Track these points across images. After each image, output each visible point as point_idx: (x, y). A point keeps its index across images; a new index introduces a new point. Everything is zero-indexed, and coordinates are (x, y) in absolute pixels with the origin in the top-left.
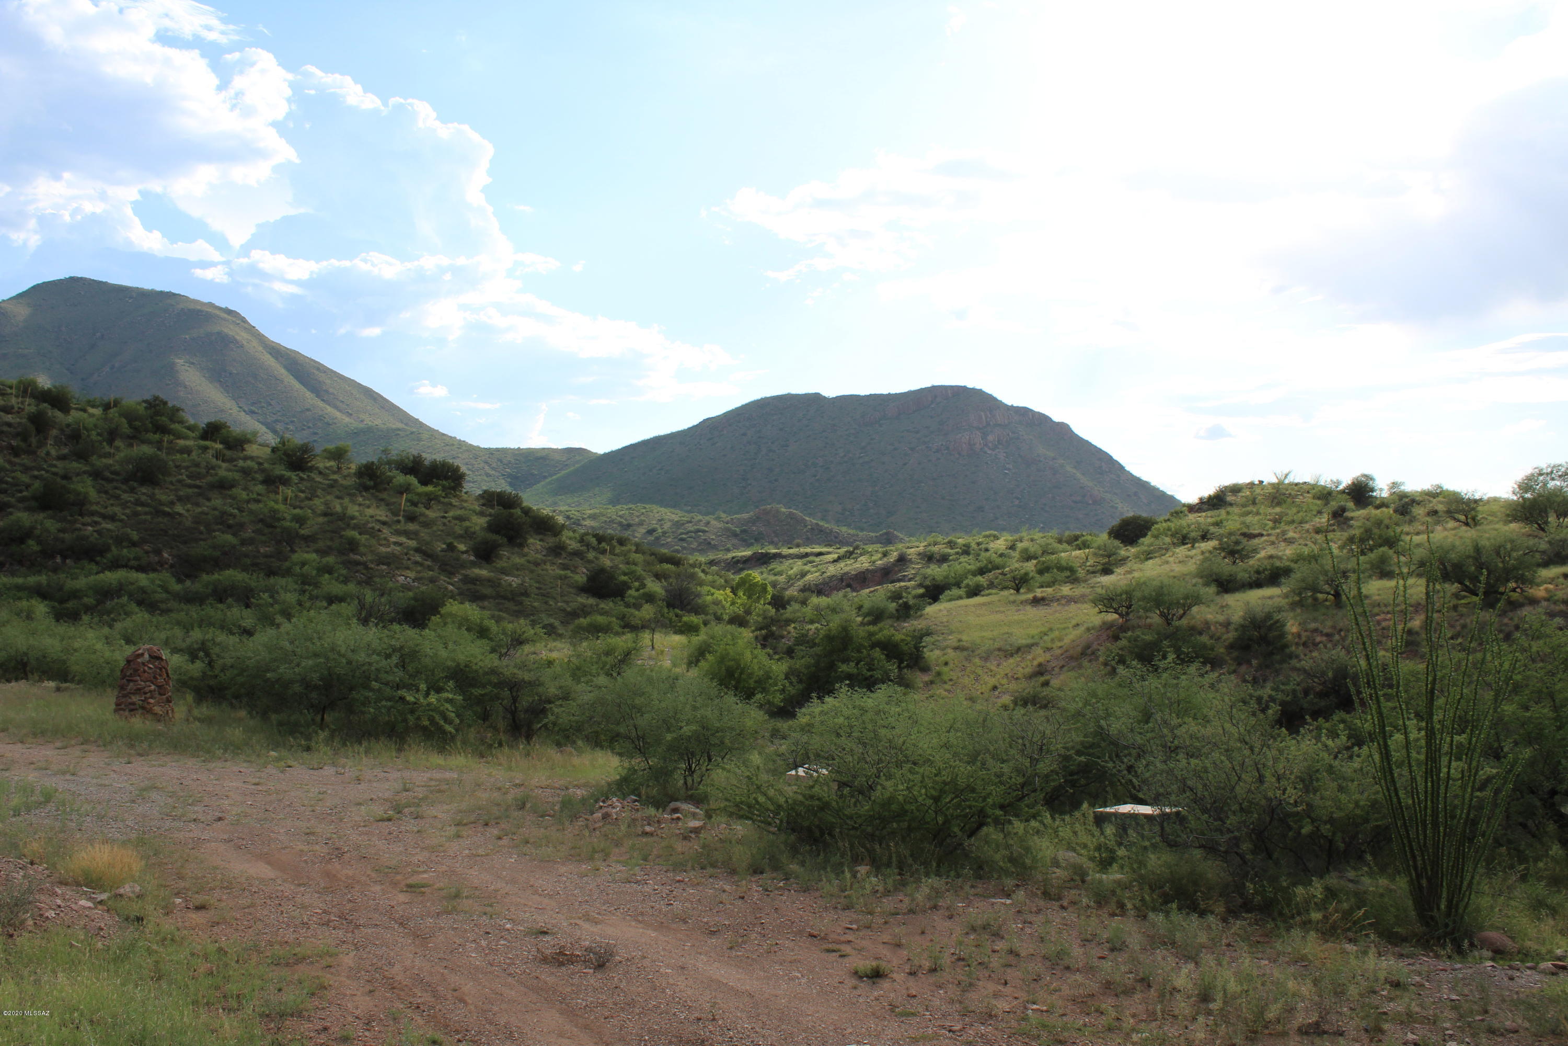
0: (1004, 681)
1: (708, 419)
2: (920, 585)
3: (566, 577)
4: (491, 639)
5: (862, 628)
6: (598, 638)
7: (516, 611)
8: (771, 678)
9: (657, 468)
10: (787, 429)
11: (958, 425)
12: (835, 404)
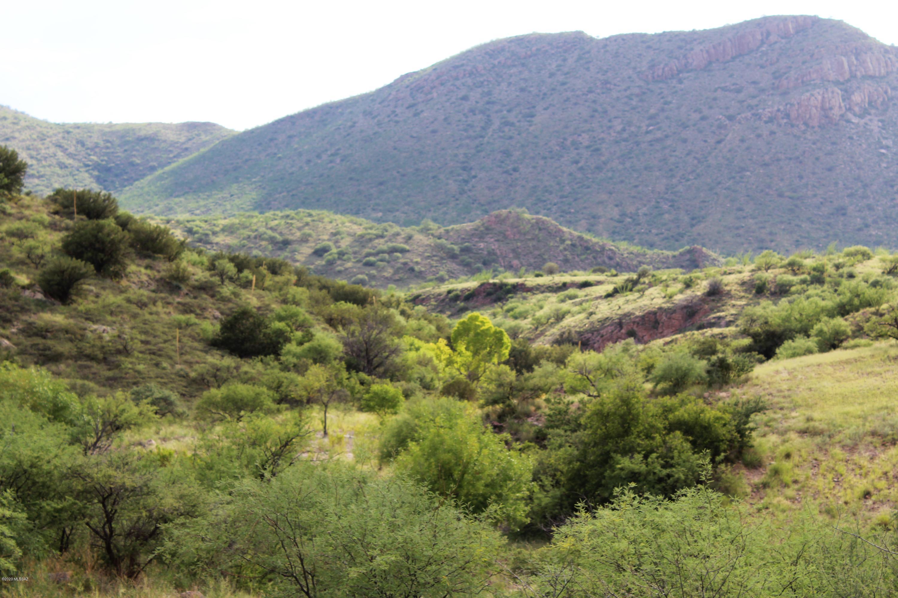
0: (882, 484)
1: (407, 75)
2: (745, 333)
3: (188, 325)
4: (71, 423)
5: (653, 400)
6: (239, 419)
7: (109, 379)
8: (511, 479)
9: (329, 153)
10: (532, 89)
11: (805, 79)
12: (608, 48)
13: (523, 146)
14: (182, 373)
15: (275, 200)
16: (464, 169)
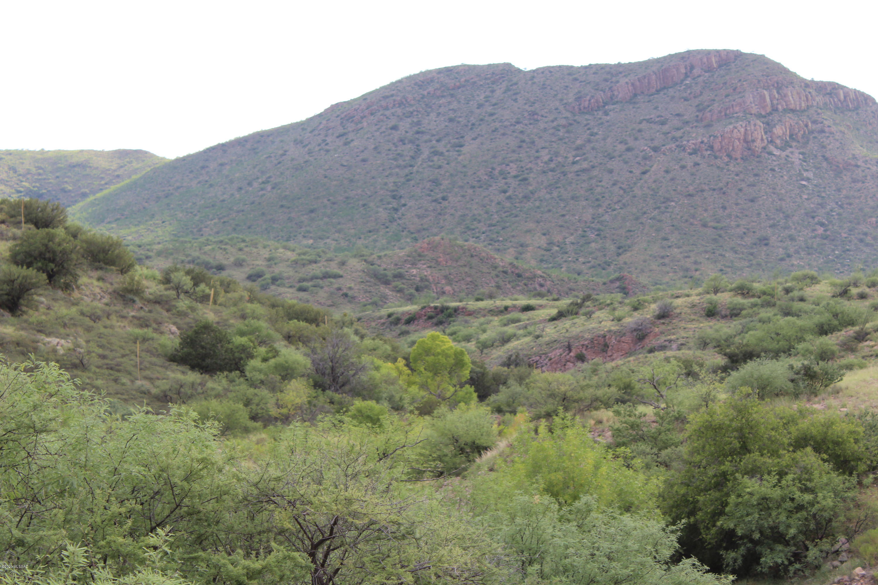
9: (260, 180)
10: (460, 119)
11: (728, 112)
12: (535, 80)
13: (451, 175)
14: (143, 389)
15: (206, 227)
16: (394, 197)
